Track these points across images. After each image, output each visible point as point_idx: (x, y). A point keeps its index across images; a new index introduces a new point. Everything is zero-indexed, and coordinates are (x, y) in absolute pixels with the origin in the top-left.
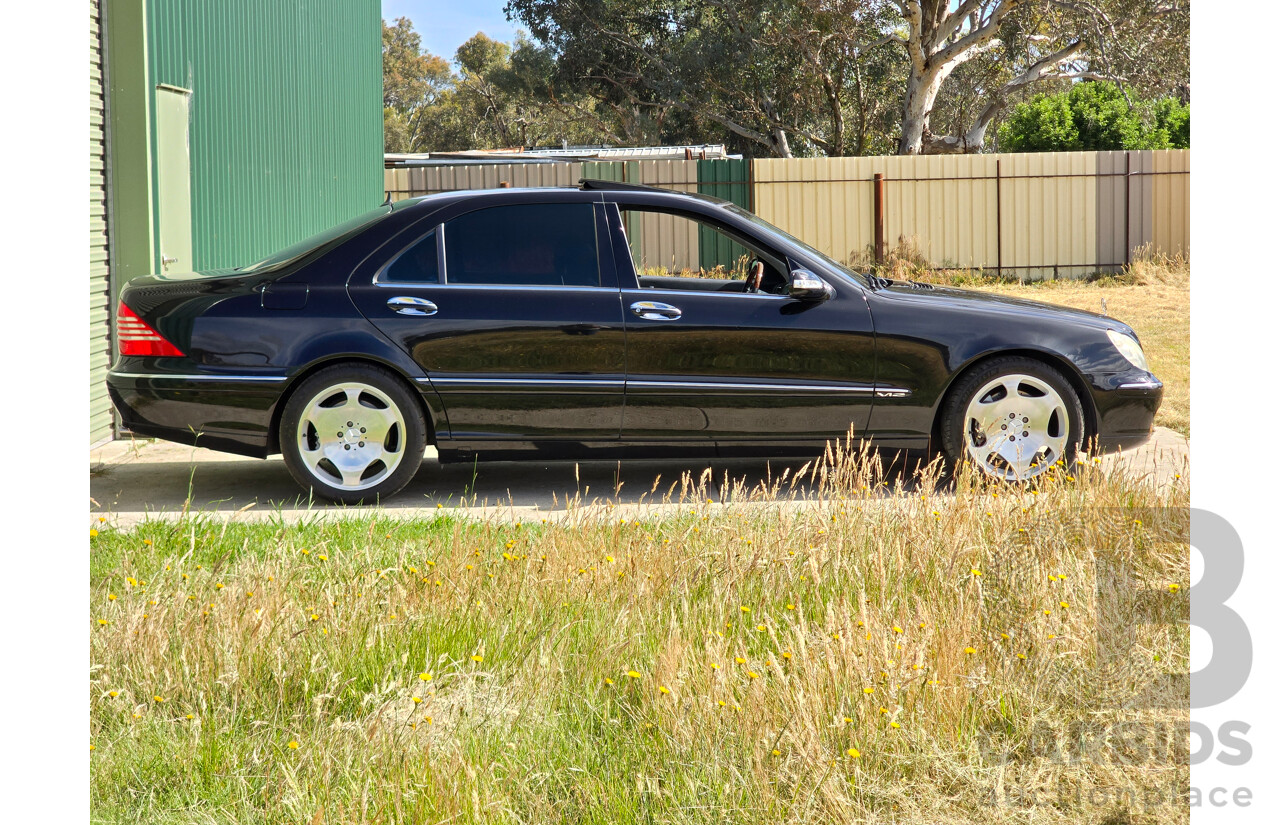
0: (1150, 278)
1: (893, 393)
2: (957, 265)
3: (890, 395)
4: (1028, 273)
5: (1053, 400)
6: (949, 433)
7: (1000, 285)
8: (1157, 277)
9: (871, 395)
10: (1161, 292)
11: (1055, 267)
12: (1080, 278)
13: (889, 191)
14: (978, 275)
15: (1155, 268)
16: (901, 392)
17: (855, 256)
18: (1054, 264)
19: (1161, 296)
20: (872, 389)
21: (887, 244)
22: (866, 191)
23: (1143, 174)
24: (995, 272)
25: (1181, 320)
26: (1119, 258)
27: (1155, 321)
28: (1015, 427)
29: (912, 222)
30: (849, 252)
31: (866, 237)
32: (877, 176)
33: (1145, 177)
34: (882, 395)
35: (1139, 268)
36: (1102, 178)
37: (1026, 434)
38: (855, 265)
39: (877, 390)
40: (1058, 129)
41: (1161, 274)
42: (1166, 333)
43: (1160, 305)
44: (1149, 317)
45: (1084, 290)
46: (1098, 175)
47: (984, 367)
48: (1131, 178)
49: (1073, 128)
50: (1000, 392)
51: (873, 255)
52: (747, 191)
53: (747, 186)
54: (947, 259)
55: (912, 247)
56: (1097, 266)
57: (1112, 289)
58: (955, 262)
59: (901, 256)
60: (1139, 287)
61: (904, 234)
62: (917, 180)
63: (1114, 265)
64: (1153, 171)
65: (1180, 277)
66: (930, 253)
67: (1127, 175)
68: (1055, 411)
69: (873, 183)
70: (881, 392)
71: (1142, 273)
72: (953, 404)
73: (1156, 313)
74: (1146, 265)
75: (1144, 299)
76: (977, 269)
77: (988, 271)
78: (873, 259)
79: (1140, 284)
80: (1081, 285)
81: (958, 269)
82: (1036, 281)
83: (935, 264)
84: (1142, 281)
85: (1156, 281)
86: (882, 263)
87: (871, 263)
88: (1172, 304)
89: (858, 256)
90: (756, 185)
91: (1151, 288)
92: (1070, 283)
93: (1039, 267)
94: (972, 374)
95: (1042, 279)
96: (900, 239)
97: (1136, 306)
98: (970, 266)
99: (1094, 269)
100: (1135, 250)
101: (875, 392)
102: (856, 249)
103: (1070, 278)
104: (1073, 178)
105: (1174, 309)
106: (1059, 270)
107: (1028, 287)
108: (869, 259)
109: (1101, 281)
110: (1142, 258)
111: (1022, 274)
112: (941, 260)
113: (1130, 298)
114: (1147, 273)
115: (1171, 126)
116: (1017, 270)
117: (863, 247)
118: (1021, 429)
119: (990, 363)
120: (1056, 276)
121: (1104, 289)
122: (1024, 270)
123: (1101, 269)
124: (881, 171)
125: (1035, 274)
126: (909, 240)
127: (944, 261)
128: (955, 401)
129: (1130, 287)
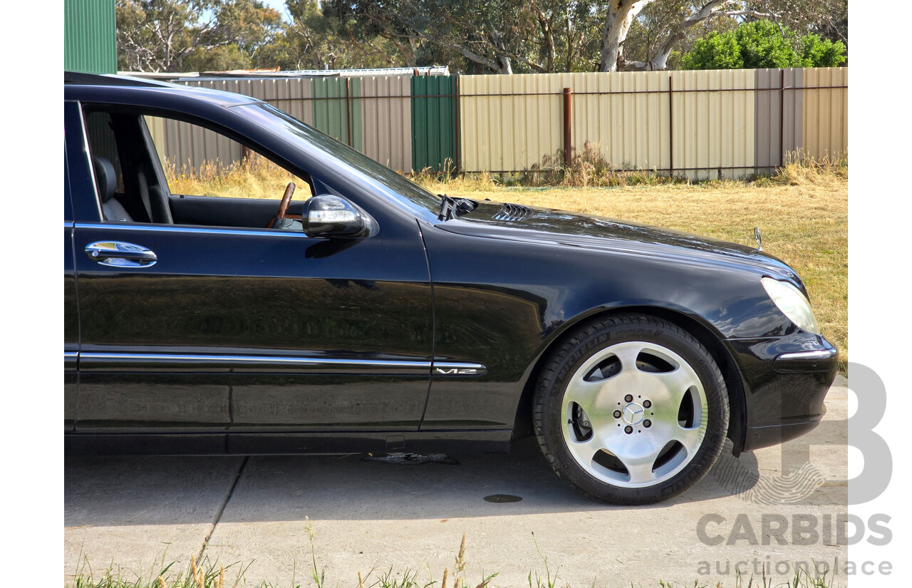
0: (801, 179)
1: (459, 369)
2: (635, 167)
3: (456, 371)
4: (696, 173)
5: (685, 377)
6: (539, 424)
7: (671, 185)
8: (807, 178)
9: (428, 372)
10: (812, 193)
11: (720, 169)
12: (741, 179)
13: (576, 104)
14: (653, 176)
15: (805, 170)
16: (473, 368)
17: (546, 159)
18: (718, 166)
19: (812, 197)
20: (429, 364)
21: (575, 149)
22: (556, 103)
23: (795, 89)
24: (667, 173)
25: (832, 221)
26: (775, 162)
27: (808, 221)
28: (634, 414)
29: (596, 131)
30: (542, 156)
31: (556, 143)
32: (566, 90)
33: (796, 91)
34: (443, 372)
35: (792, 170)
36: (760, 92)
37: (647, 424)
38: (547, 167)
39: (436, 364)
40: (728, 58)
41: (811, 176)
42: (819, 236)
43: (812, 206)
44: (802, 218)
45: (743, 190)
46: (757, 90)
47: (590, 331)
48: (785, 92)
49: (739, 58)
50: (612, 366)
51: (563, 158)
52: (454, 102)
53: (454, 99)
54: (626, 162)
55: (597, 151)
56: (755, 168)
57: (768, 189)
58: (633, 164)
59: (587, 159)
60: (792, 187)
61: (590, 140)
62: (601, 94)
63: (770, 167)
64: (804, 87)
65: (827, 178)
66: (611, 156)
67: (781, 90)
68: (689, 389)
69: (562, 96)
70: (440, 367)
71: (794, 174)
72: (546, 383)
73: (808, 213)
74: (798, 167)
75: (796, 199)
76: (652, 170)
77: (662, 172)
78: (563, 162)
79: (793, 184)
80: (741, 185)
81: (635, 170)
82: (703, 181)
83: (616, 166)
84: (795, 181)
85: (806, 182)
86: (570, 165)
87: (561, 165)
88: (822, 204)
89: (550, 159)
90: (461, 98)
91: (803, 188)
92: (732, 183)
93: (705, 169)
94: (573, 341)
95: (707, 180)
96: (585, 144)
97: (790, 206)
98: (645, 168)
99: (752, 171)
100: (787, 154)
101: (432, 368)
102: (548, 153)
103: (732, 179)
104: (735, 92)
105: (823, 209)
106: (723, 171)
107: (695, 186)
108: (559, 161)
109: (759, 181)
110: (793, 162)
111: (690, 175)
112: (621, 162)
113: (784, 198)
114: (799, 175)
115: (814, 56)
116: (687, 171)
117: (554, 151)
118: (641, 417)
119: (599, 326)
120: (720, 177)
121: (761, 189)
122: (693, 172)
123: (759, 171)
124: (570, 86)
125: (702, 175)
126: (593, 145)
127: (623, 163)
128: (549, 378)
129: (783, 188)
